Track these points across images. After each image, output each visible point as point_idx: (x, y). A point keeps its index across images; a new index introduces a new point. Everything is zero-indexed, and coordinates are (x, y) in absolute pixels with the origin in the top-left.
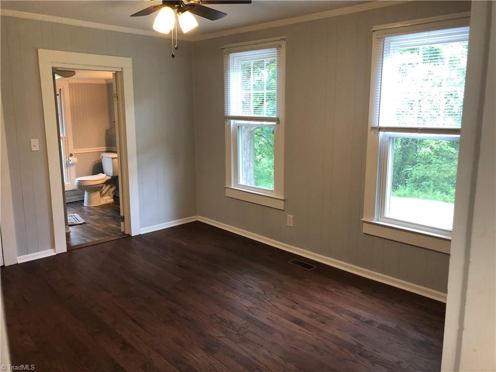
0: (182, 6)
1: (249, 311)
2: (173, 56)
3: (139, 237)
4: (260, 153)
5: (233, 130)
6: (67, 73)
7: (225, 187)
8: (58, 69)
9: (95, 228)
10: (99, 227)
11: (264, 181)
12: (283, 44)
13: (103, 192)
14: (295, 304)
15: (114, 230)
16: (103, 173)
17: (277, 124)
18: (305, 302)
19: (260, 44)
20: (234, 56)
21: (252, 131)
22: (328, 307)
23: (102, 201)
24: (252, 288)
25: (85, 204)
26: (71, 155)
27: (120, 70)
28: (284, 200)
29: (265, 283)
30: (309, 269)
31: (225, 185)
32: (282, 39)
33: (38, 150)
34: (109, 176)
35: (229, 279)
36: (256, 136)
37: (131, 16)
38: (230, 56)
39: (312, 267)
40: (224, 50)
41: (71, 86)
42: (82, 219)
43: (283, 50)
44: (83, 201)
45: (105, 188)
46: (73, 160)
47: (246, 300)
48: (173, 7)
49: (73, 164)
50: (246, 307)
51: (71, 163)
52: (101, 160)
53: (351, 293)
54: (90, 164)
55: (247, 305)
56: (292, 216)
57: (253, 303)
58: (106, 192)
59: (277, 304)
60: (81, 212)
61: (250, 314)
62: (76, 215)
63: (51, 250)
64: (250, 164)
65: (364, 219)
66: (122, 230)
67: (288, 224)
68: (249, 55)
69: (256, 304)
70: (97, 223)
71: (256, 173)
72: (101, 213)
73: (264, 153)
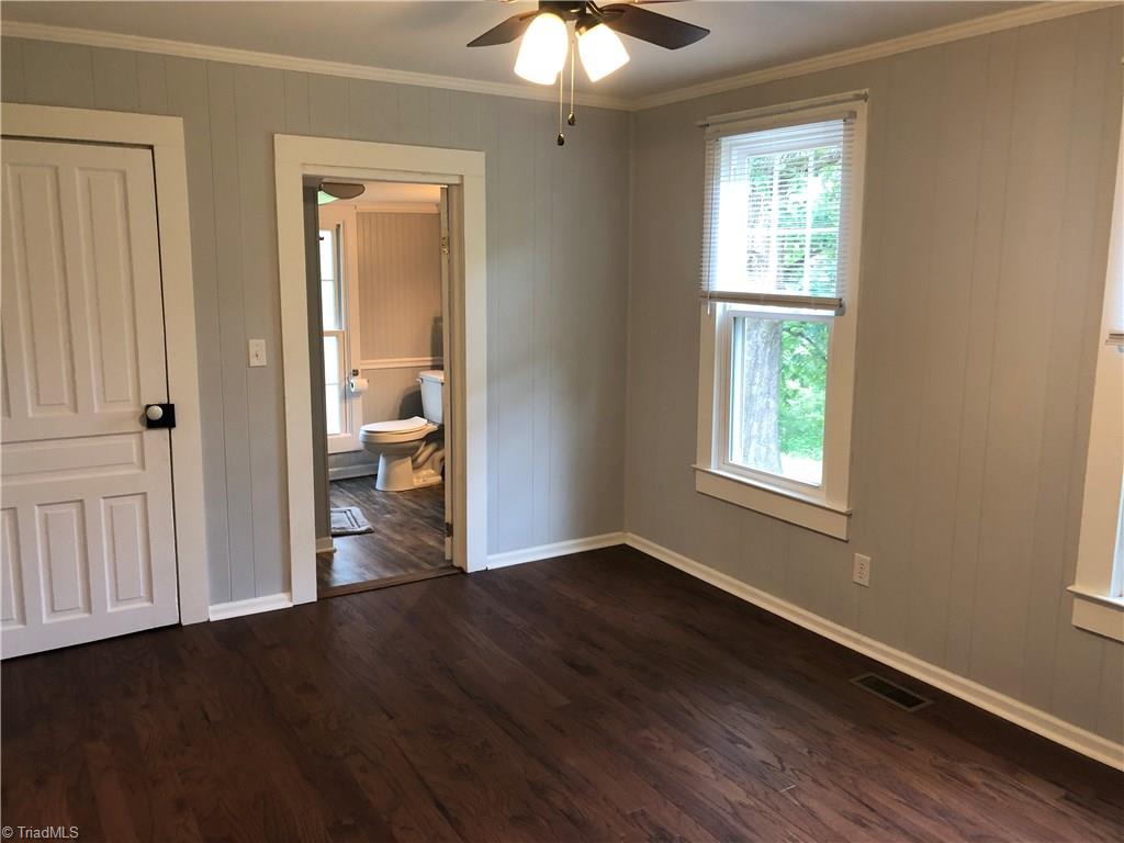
0: (588, 11)
1: (736, 815)
2: (561, 142)
3: (485, 576)
4: (794, 377)
5: (720, 326)
6: (346, 189)
7: (696, 469)
8: (325, 180)
9: (391, 545)
10: (399, 543)
11: (803, 441)
12: (862, 109)
13: (420, 460)
14: (864, 812)
15: (430, 554)
16: (423, 416)
17: (836, 315)
18: (895, 807)
19: (800, 112)
20: (733, 142)
21: (776, 325)
22: (962, 833)
23: (415, 480)
24: (750, 747)
25: (379, 485)
26: (355, 373)
27: (456, 181)
28: (849, 515)
29: (785, 737)
30: (910, 706)
31: (695, 463)
32: (858, 98)
33: (265, 364)
34: (434, 423)
35: (690, 714)
36: (786, 334)
37: (468, 45)
38: (723, 144)
39: (919, 702)
40: (708, 130)
41: (361, 216)
42: (365, 520)
43: (862, 124)
44: (375, 476)
45: (422, 452)
46: (359, 383)
47: (731, 783)
48: (565, 13)
49: (358, 394)
50: (730, 803)
51: (353, 390)
52: (419, 386)
53: (1033, 796)
54: (394, 394)
55: (733, 798)
56: (869, 558)
57: (748, 793)
58: (428, 458)
59: (814, 804)
60: (367, 503)
61: (738, 826)
62: (356, 511)
63: (283, 596)
64: (768, 403)
65: (1077, 588)
66: (448, 557)
67: (857, 580)
68: (770, 140)
69: (755, 796)
70: (396, 531)
71: (784, 422)
72: (410, 507)
73: (804, 377)
